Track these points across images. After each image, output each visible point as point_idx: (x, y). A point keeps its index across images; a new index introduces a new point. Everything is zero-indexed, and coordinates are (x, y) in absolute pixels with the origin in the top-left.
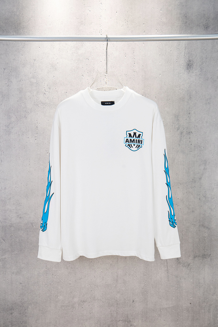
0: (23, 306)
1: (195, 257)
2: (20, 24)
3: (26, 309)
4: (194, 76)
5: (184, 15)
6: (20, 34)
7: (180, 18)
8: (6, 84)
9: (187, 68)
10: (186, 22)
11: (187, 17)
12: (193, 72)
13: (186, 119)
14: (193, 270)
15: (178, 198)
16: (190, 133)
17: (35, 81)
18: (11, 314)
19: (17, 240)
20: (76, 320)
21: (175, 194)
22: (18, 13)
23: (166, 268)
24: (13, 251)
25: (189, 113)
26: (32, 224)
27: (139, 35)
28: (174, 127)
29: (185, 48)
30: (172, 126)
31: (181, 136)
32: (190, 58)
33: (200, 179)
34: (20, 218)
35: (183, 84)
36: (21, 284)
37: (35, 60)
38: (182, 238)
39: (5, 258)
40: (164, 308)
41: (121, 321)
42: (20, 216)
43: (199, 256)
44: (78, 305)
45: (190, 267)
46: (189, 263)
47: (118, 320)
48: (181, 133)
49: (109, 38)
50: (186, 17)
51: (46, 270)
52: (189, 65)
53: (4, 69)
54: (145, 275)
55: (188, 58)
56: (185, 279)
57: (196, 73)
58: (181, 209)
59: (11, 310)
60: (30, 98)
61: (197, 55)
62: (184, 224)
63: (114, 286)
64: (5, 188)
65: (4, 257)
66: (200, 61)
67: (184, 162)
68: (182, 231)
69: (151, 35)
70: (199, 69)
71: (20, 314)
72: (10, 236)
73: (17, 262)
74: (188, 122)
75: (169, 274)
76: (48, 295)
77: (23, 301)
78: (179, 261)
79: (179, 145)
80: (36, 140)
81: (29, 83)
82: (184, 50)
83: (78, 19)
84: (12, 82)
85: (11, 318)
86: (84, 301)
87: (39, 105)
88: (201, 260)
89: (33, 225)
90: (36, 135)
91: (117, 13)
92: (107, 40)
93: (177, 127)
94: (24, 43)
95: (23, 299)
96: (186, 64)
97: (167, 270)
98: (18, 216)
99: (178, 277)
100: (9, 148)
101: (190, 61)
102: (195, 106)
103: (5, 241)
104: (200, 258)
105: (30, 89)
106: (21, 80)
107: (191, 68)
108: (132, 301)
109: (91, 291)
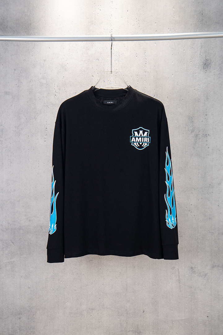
0: (31, 311)
1: (213, 267)
2: (31, 24)
3: (34, 315)
4: (212, 75)
5: (200, 12)
6: (30, 35)
7: (195, 16)
8: (16, 84)
9: (204, 68)
10: (203, 20)
11: (204, 14)
12: (210, 72)
13: (202, 121)
14: (211, 280)
15: (191, 204)
16: (207, 136)
17: (45, 82)
18: (20, 319)
19: (26, 243)
20: (85, 328)
21: (188, 200)
22: (28, 14)
23: (178, 278)
24: (22, 255)
25: (206, 115)
26: (41, 227)
27: (151, 34)
28: (187, 129)
29: (202, 47)
30: (185, 128)
31: (197, 139)
32: (207, 57)
33: (219, 184)
34: (30, 220)
35: (198, 84)
36: (29, 288)
37: (45, 61)
38: (198, 246)
39: (14, 262)
40: (176, 320)
41: (131, 332)
42: (29, 219)
43: (218, 266)
44: (86, 313)
45: (207, 277)
46: (206, 273)
47: (128, 331)
48: (196, 135)
49: (114, 38)
50: (202, 14)
51: (53, 275)
52: (206, 65)
53: (15, 70)
54: (154, 285)
55: (205, 57)
56: (201, 290)
57: (214, 72)
58: (195, 215)
59: (19, 314)
60: (40, 99)
61: (215, 54)
62: (199, 231)
63: (124, 294)
64: (15, 190)
65: (12, 260)
66: (220, 60)
67: (199, 166)
68: (198, 239)
69: (163, 34)
70: (218, 68)
71: (28, 319)
72: (19, 238)
73: (25, 266)
74: (205, 124)
75: (181, 284)
76: (56, 301)
77: (31, 306)
78: (193, 271)
79: (194, 148)
80: (45, 141)
81: (39, 84)
82: (200, 49)
83: (88, 18)
84: (22, 83)
85: (20, 323)
86: (92, 309)
87: (49, 106)
88: (221, 271)
89: (43, 228)
90: (45, 137)
91: (128, 12)
92: (112, 39)
93: (191, 129)
94: (34, 44)
95: (32, 304)
96: (202, 63)
97: (179, 280)
98: (27, 218)
99: (192, 288)
100: (19, 149)
101: (207, 60)
102: (213, 107)
103: (14, 244)
104: (219, 268)
105: (40, 90)
106: (31, 81)
107: (209, 68)
108: (143, 312)
109: (100, 298)
